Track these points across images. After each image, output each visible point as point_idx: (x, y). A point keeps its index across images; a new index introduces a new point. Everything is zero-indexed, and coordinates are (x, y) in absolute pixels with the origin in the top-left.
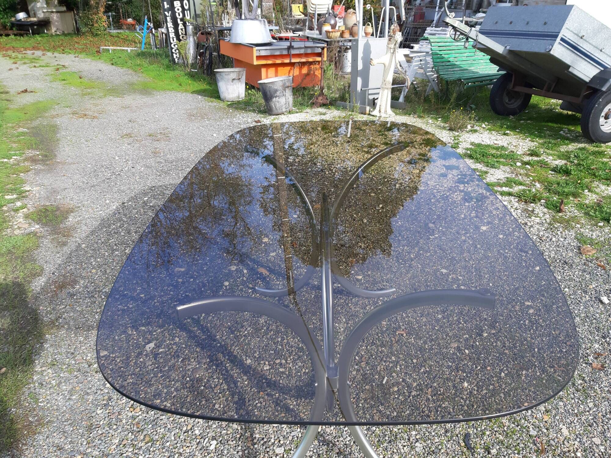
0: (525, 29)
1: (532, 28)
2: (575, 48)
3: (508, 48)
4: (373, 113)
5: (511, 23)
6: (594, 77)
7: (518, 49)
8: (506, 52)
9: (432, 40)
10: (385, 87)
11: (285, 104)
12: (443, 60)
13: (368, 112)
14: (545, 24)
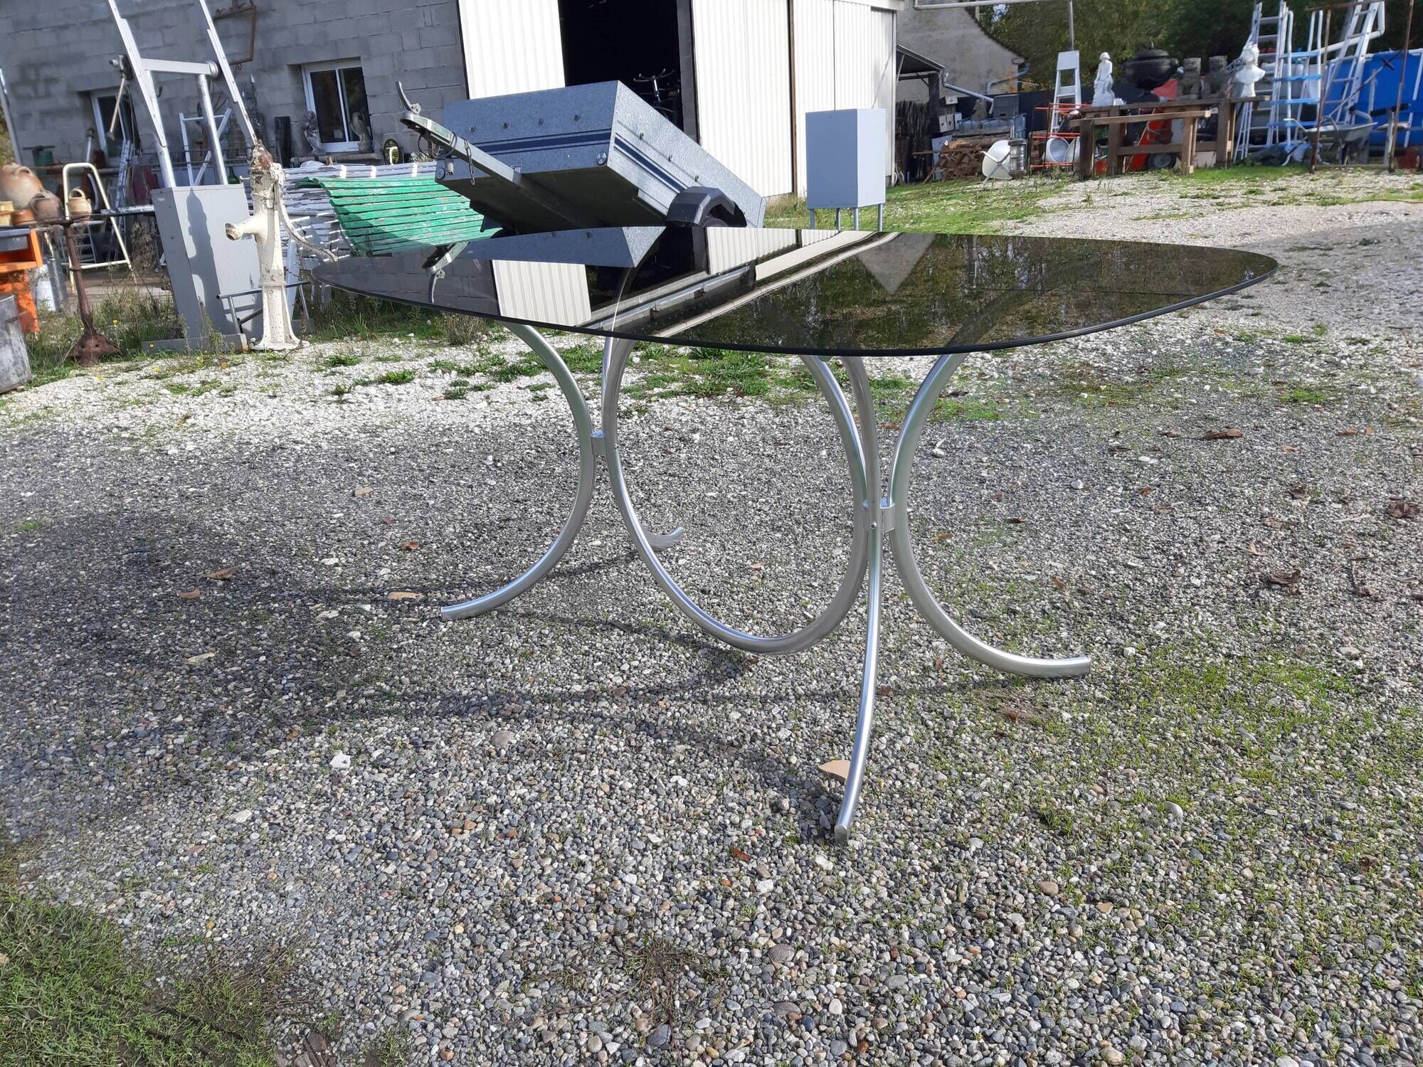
0: (539, 132)
1: (554, 129)
2: (637, 157)
3: (518, 170)
4: (261, 346)
5: (506, 126)
6: (672, 205)
7: (539, 170)
8: (519, 178)
9: (327, 185)
10: (272, 283)
11: (15, 364)
12: (359, 224)
13: (245, 346)
14: (577, 118)
